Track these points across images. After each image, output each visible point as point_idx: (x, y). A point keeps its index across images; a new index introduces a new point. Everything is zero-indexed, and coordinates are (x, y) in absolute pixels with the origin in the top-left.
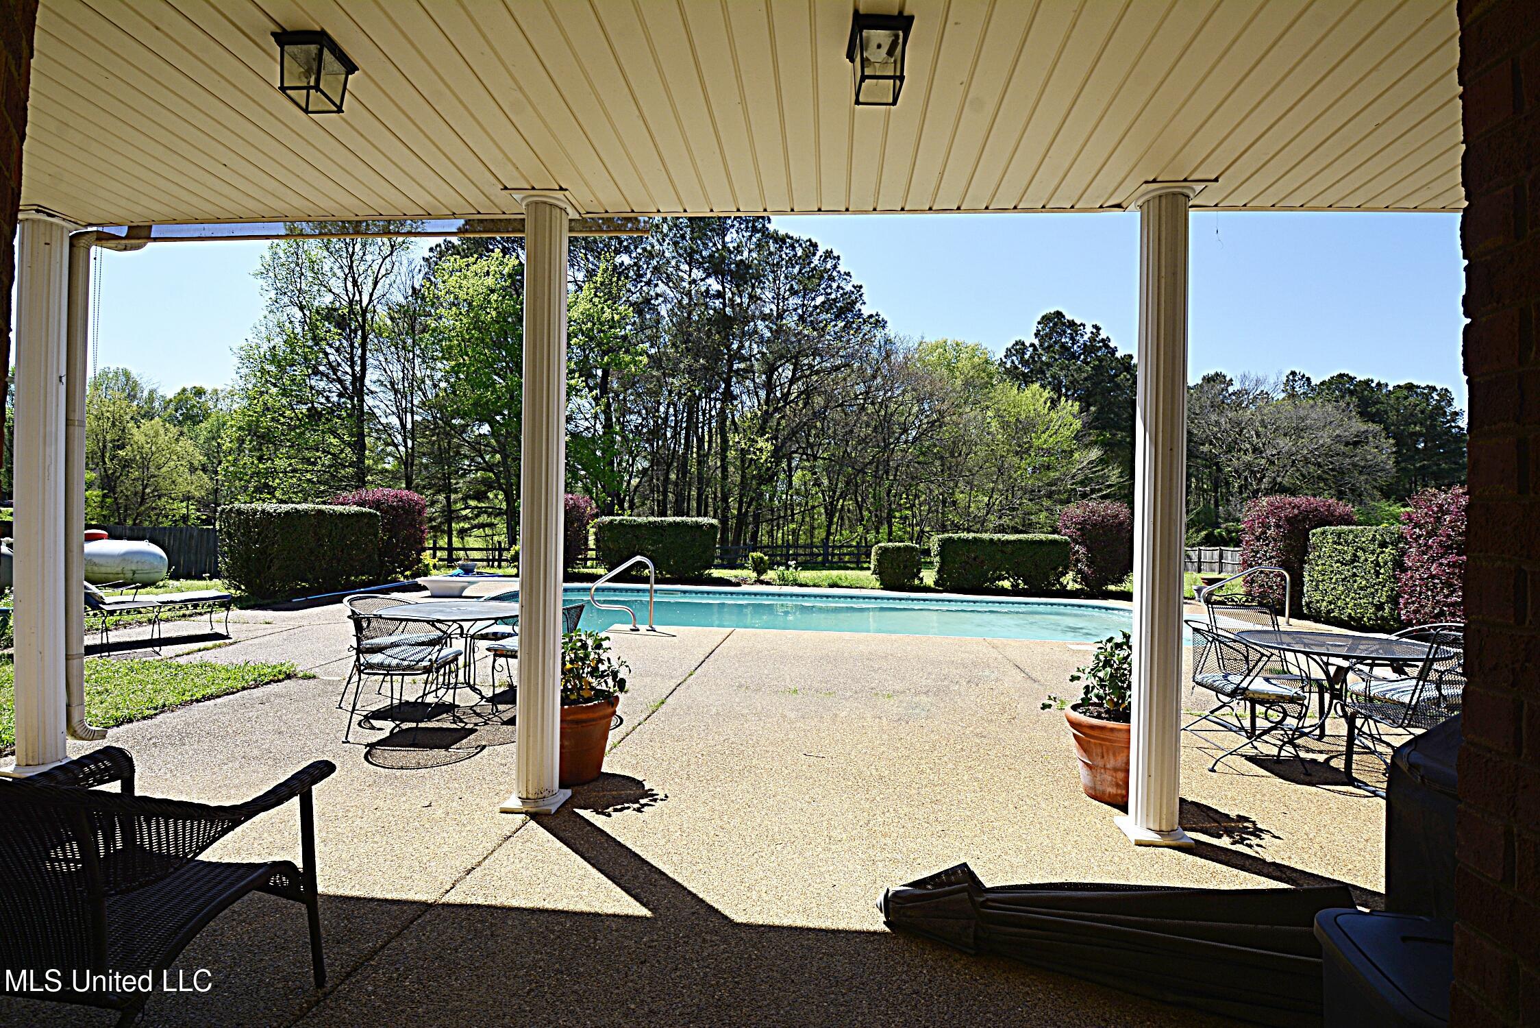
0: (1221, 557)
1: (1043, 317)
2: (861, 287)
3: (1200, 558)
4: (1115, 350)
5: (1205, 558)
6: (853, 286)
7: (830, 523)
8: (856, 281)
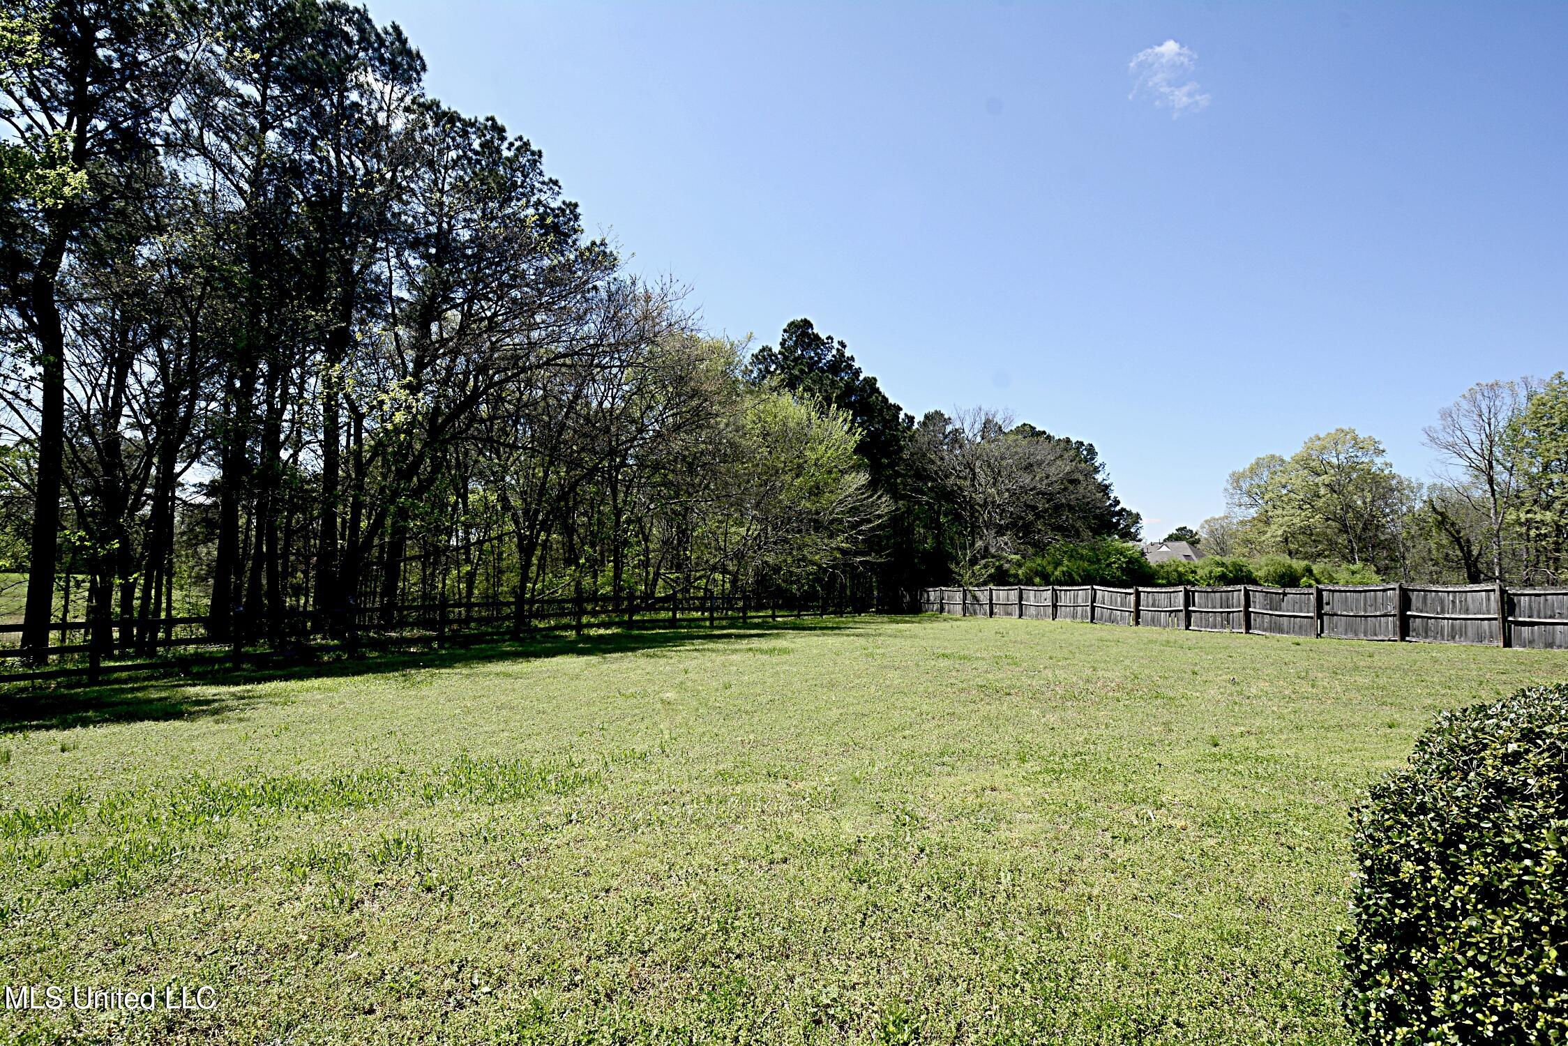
0: (1021, 598)
1: (790, 325)
2: (576, 205)
3: (991, 599)
4: (858, 371)
5: (998, 598)
6: (564, 203)
7: (526, 566)
8: (567, 196)
